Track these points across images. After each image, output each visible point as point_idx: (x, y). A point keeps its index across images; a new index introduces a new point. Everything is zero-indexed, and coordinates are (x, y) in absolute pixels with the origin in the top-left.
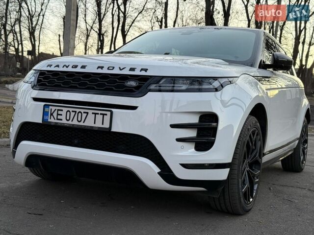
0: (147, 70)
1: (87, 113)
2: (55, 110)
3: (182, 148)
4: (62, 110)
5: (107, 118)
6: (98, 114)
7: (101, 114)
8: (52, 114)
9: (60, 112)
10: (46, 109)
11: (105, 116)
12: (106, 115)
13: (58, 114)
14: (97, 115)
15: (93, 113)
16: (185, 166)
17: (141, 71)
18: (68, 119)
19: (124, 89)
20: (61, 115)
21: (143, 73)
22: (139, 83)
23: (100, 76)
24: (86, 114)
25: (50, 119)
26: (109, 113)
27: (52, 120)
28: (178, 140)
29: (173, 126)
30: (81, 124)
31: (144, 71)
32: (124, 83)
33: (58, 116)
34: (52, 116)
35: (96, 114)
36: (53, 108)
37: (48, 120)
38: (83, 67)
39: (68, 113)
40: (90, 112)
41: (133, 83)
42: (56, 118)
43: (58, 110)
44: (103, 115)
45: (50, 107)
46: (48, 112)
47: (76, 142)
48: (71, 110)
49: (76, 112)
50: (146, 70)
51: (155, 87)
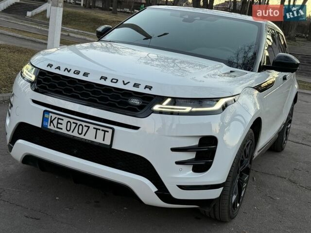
0: (152, 87)
1: (89, 127)
2: (56, 118)
3: (181, 170)
4: (63, 120)
5: (108, 135)
6: (100, 130)
7: (102, 130)
8: (51, 122)
9: (60, 121)
10: (46, 116)
11: (106, 133)
12: (108, 132)
13: (58, 123)
14: (98, 131)
15: (94, 128)
16: (182, 187)
17: (145, 88)
18: (68, 129)
19: (127, 107)
20: (62, 124)
21: (147, 91)
22: (143, 103)
23: (103, 88)
24: (87, 128)
25: (50, 126)
26: (110, 131)
27: (52, 127)
28: (177, 163)
29: (173, 150)
30: (82, 136)
31: (148, 89)
32: (127, 99)
33: (59, 125)
34: (52, 124)
35: (97, 129)
36: (54, 116)
37: (47, 126)
38: (85, 74)
39: (69, 124)
40: (92, 126)
41: (136, 102)
42: (56, 126)
43: (59, 119)
44: (105, 131)
45: (51, 114)
46: (48, 118)
47: (75, 152)
48: (72, 121)
49: (77, 124)
50: (150, 88)
51: (159, 108)
